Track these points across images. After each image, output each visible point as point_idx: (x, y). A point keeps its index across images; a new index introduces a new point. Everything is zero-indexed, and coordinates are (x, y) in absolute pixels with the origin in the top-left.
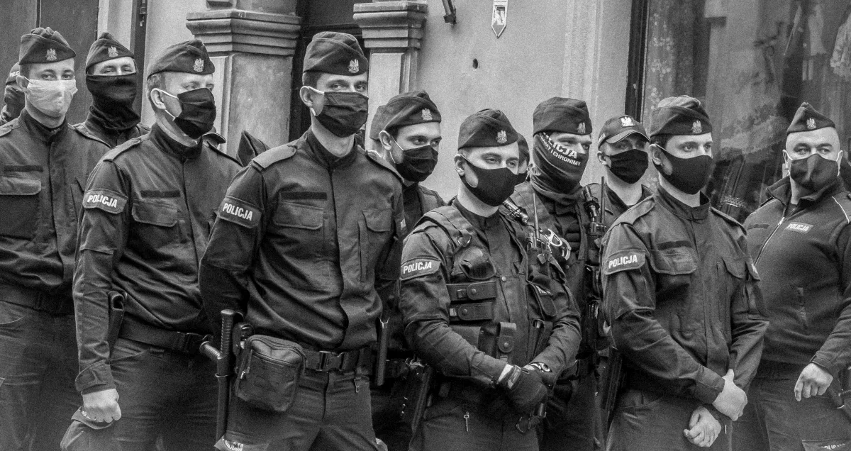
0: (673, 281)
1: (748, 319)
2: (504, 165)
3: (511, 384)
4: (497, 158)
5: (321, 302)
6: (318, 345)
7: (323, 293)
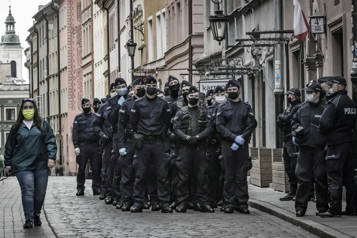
0: (227, 117)
1: (248, 124)
2: (194, 97)
3: (188, 140)
4: (193, 96)
5: (147, 127)
6: (147, 135)
7: (147, 125)
